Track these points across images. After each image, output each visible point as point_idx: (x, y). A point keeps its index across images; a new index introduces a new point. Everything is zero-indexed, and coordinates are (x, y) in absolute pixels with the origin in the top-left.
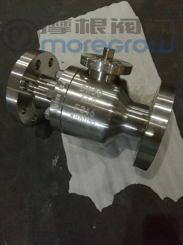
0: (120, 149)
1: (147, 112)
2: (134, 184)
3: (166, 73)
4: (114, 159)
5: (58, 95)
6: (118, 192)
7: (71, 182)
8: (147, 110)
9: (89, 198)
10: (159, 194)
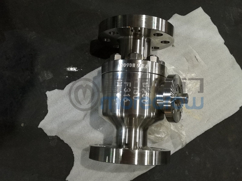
0: (101, 129)
1: (141, 145)
2: (73, 150)
3: (187, 153)
4: (90, 125)
5: (134, 65)
6: (61, 138)
7: (56, 91)
8: (142, 145)
9: (48, 113)
10: (70, 175)
